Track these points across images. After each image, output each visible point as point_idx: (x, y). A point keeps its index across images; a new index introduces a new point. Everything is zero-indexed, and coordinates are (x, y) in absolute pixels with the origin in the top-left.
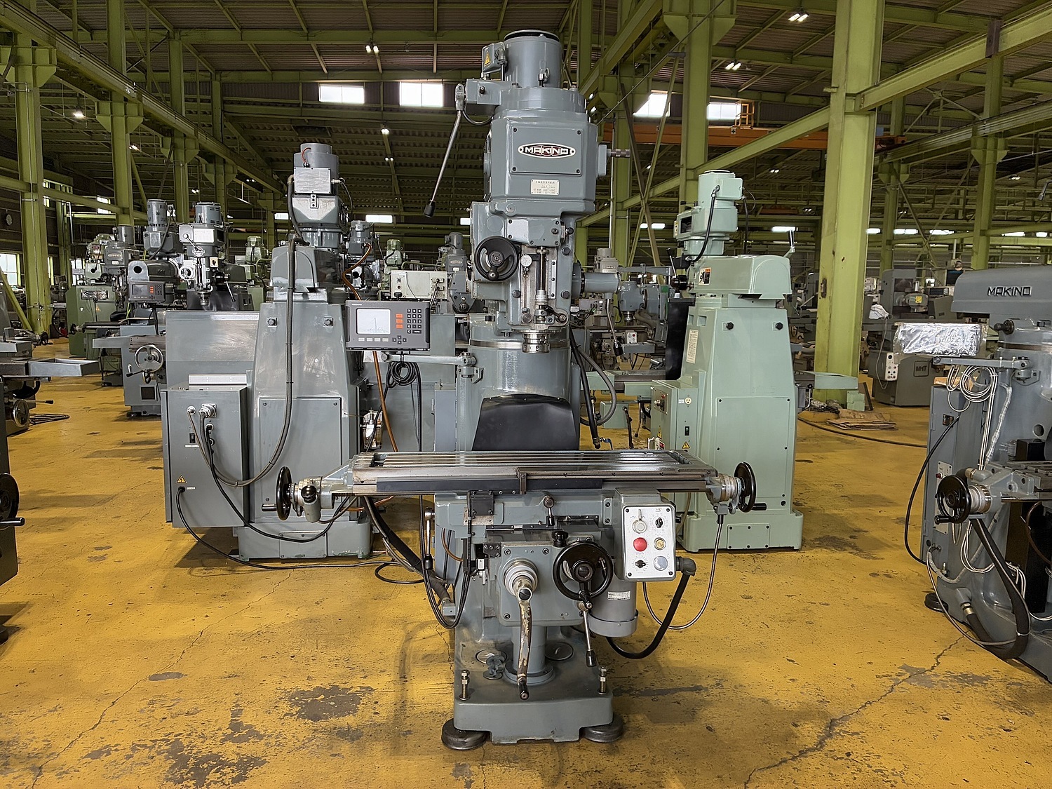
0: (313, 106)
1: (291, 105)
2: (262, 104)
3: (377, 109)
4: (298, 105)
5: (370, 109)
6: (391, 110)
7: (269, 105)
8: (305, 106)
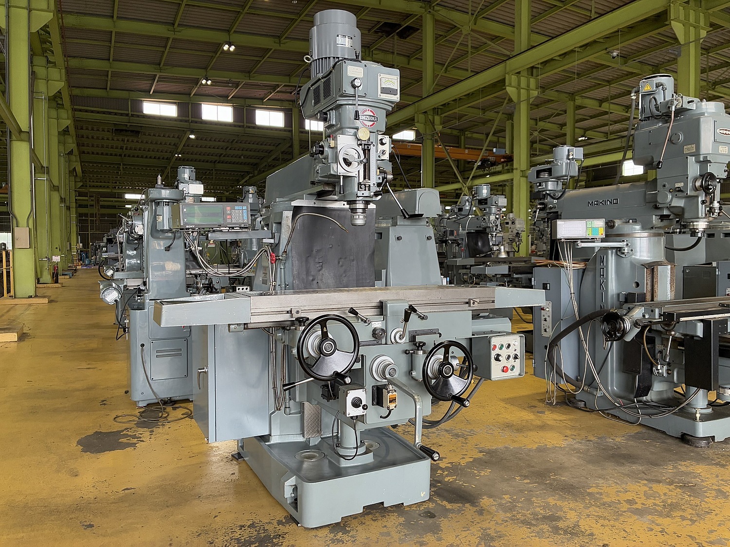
0: (138, 116)
1: (122, 115)
2: (98, 112)
3: (186, 121)
4: (127, 115)
5: (181, 121)
6: (196, 122)
7: (104, 113)
8: (132, 115)
